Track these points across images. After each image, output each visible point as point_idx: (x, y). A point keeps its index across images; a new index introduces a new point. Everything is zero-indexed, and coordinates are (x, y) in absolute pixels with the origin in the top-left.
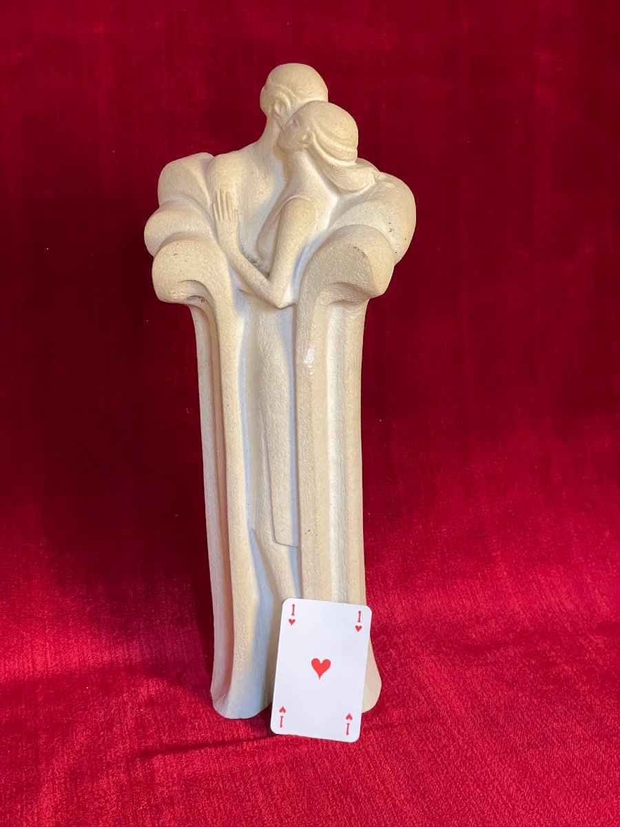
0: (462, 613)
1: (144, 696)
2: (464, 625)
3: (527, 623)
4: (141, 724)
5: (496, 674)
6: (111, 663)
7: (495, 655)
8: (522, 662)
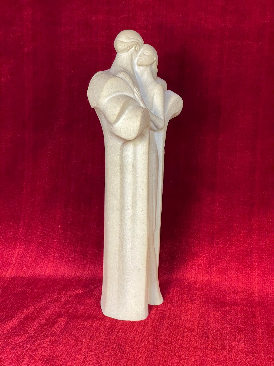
0: (229, 287)
1: (75, 293)
2: (227, 292)
3: (257, 298)
4: (66, 303)
5: (224, 316)
6: (73, 278)
7: (231, 308)
8: (241, 313)
